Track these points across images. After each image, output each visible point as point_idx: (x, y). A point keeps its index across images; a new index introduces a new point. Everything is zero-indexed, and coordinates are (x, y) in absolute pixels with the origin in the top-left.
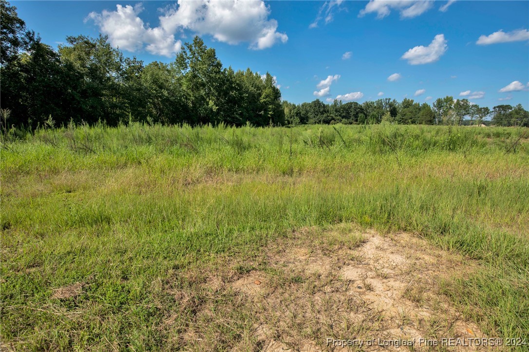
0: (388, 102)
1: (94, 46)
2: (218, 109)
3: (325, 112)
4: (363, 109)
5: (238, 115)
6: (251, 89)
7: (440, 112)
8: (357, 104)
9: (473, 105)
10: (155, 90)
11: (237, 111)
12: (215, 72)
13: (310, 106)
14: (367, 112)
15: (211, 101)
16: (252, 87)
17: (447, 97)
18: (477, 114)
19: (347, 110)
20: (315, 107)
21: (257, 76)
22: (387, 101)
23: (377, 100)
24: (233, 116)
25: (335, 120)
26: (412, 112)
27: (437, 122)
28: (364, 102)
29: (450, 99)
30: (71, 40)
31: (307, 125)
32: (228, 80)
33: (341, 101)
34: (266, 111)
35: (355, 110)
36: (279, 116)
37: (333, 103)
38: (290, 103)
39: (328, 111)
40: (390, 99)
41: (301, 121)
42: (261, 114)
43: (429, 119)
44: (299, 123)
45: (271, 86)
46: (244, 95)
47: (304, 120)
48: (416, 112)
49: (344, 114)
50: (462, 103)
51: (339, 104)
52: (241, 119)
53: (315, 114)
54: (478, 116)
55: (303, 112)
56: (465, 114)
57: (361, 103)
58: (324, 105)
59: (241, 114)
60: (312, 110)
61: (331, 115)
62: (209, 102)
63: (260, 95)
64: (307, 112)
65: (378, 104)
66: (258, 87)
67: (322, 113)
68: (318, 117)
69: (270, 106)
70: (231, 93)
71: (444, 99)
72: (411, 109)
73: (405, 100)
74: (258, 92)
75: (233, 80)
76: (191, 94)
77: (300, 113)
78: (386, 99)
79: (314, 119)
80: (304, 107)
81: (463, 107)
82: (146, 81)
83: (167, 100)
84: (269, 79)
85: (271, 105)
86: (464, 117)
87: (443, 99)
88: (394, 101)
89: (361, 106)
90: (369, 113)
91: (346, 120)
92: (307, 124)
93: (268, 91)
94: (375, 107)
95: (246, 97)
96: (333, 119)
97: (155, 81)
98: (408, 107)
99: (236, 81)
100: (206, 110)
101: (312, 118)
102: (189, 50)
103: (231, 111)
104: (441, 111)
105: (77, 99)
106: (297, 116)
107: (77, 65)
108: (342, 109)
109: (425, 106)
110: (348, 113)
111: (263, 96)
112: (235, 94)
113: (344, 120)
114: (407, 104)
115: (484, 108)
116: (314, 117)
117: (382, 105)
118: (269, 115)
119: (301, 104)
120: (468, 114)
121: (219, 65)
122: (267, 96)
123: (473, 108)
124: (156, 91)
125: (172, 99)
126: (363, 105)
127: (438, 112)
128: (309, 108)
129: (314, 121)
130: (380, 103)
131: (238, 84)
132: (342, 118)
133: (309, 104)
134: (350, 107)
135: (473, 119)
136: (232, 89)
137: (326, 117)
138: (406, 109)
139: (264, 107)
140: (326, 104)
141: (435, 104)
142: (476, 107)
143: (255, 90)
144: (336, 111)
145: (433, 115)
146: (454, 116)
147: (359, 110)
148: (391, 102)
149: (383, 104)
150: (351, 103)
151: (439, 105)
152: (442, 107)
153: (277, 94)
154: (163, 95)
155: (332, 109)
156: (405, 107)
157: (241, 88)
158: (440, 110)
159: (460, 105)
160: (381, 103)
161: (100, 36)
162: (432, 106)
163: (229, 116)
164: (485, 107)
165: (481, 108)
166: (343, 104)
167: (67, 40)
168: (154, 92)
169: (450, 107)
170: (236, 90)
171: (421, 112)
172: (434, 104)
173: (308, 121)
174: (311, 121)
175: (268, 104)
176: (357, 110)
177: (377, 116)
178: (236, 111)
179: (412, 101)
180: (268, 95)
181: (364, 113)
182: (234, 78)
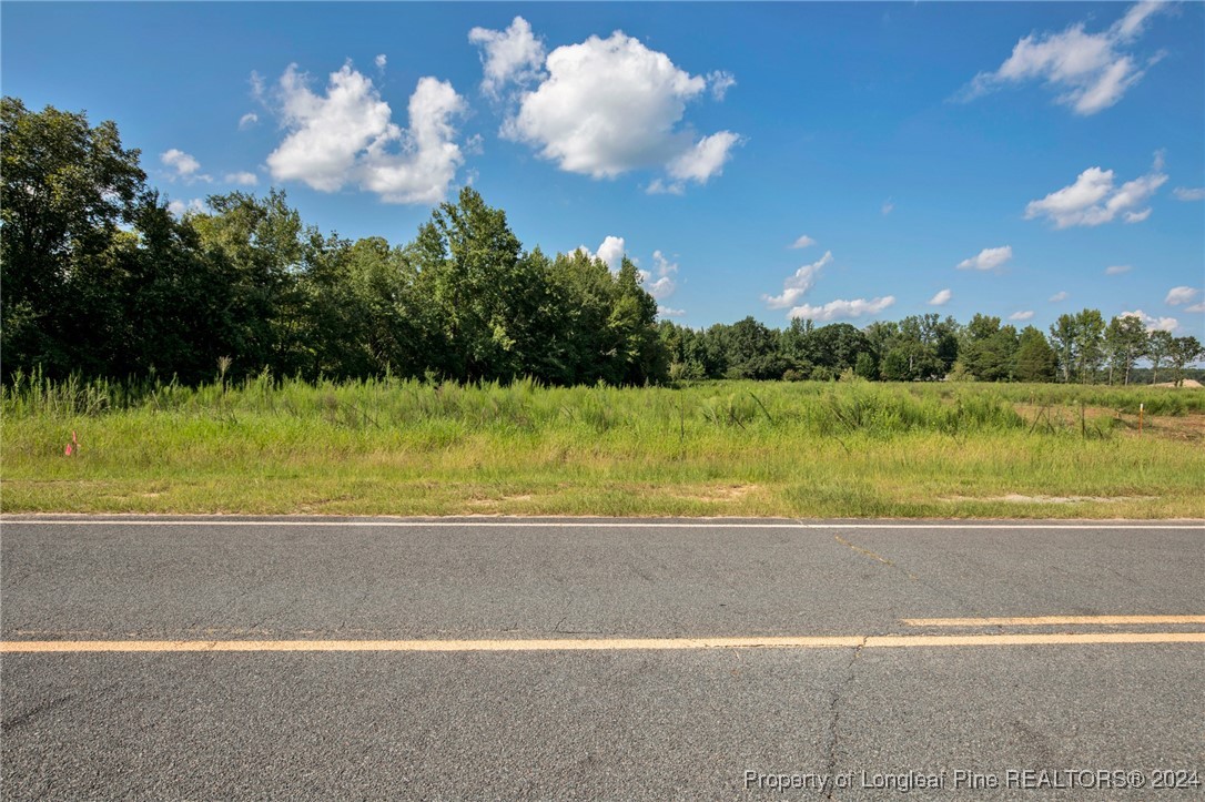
0: (934, 324)
1: (263, 213)
2: (514, 344)
3: (771, 349)
4: (867, 342)
5: (557, 357)
6: (589, 299)
7: (1070, 349)
8: (852, 328)
9: (1154, 332)
10: (378, 303)
11: (554, 350)
12: (504, 261)
13: (731, 334)
14: (879, 348)
15: (498, 327)
16: (590, 292)
17: (1086, 312)
18: (1168, 354)
19: (826, 344)
20: (744, 335)
21: (600, 267)
22: (931, 321)
23: (904, 319)
24: (545, 360)
25: (796, 370)
26: (997, 349)
27: (1066, 374)
28: (872, 323)
29: (1095, 317)
30: (218, 202)
31: (724, 381)
32: (534, 279)
33: (809, 322)
34: (621, 348)
35: (848, 344)
36: (653, 361)
37: (791, 327)
38: (678, 327)
39: (777, 347)
40: (937, 316)
41: (708, 371)
42: (611, 355)
43: (1043, 367)
44: (704, 375)
45: (633, 289)
46: (572, 312)
47: (715, 369)
48: (1007, 348)
49: (819, 354)
50: (1126, 326)
51: (805, 328)
52: (564, 367)
53: (745, 355)
54: (1171, 359)
55: (712, 349)
56: (1137, 355)
57: (862, 326)
58: (766, 331)
59: (564, 357)
60: (737, 345)
61: (786, 356)
62: (493, 330)
63: (607, 311)
64: (723, 348)
65: (907, 328)
66: (604, 293)
67: (762, 352)
68: (751, 361)
69: (631, 338)
70: (541, 309)
71: (1079, 316)
72: (993, 341)
73: (977, 318)
74: (603, 304)
75: (548, 279)
76: (453, 310)
77: (705, 351)
78: (927, 317)
79: (741, 366)
80: (716, 336)
81: (1129, 336)
82: (361, 284)
83: (405, 324)
84: (628, 270)
85: (633, 334)
86: (1136, 362)
87: (1075, 316)
88: (949, 321)
89: (863, 334)
90: (886, 351)
91: (825, 370)
92: (722, 378)
93: (626, 302)
94: (900, 337)
95: (576, 317)
96: (791, 366)
97: (379, 284)
98: (987, 336)
99: (553, 282)
100: (487, 346)
101: (737, 364)
102: (450, 218)
103: (540, 349)
104: (1073, 346)
105: (227, 325)
106: (697, 358)
107: (231, 252)
108: (813, 343)
109: (1031, 334)
110: (830, 352)
111: (614, 314)
112: (552, 310)
113: (819, 369)
114: (984, 328)
115: (1184, 339)
116: (742, 361)
117: (919, 331)
118: (629, 359)
119: (706, 330)
120: (1145, 353)
121: (513, 246)
122: (624, 315)
123: (1156, 339)
124: (382, 306)
125: (414, 322)
126: (867, 332)
127: (1066, 349)
128: (729, 338)
129: (741, 372)
130: (911, 324)
131: (558, 289)
132: (816, 364)
133: (729, 327)
134: (835, 337)
135: (1160, 365)
136: (543, 298)
137: (772, 361)
138: (980, 340)
139: (616, 337)
140: (770, 327)
141: (1057, 328)
142: (1164, 337)
143: (597, 299)
144: (799, 346)
145: (1052, 357)
146: (1109, 360)
147: (857, 343)
148: (942, 325)
149: (921, 328)
150: (837, 327)
151: (1067, 331)
152: (1075, 335)
153: (647, 307)
154: (396, 315)
155: (788, 341)
156: (978, 336)
157: (566, 297)
158: (1070, 343)
159: (1121, 332)
160: (916, 327)
161: (272, 192)
162: (1047, 334)
163: (536, 361)
164: (1188, 336)
165: (1177, 340)
166: (816, 327)
167: (209, 202)
168: (378, 307)
169: (1097, 338)
170: (552, 301)
171: (1022, 350)
172: (1053, 330)
173: (725, 371)
174: (733, 370)
175: (625, 332)
176: (853, 344)
177: (905, 360)
178: (551, 349)
179: (997, 321)
180: (627, 312)
181: (871, 352)
182: (550, 274)
